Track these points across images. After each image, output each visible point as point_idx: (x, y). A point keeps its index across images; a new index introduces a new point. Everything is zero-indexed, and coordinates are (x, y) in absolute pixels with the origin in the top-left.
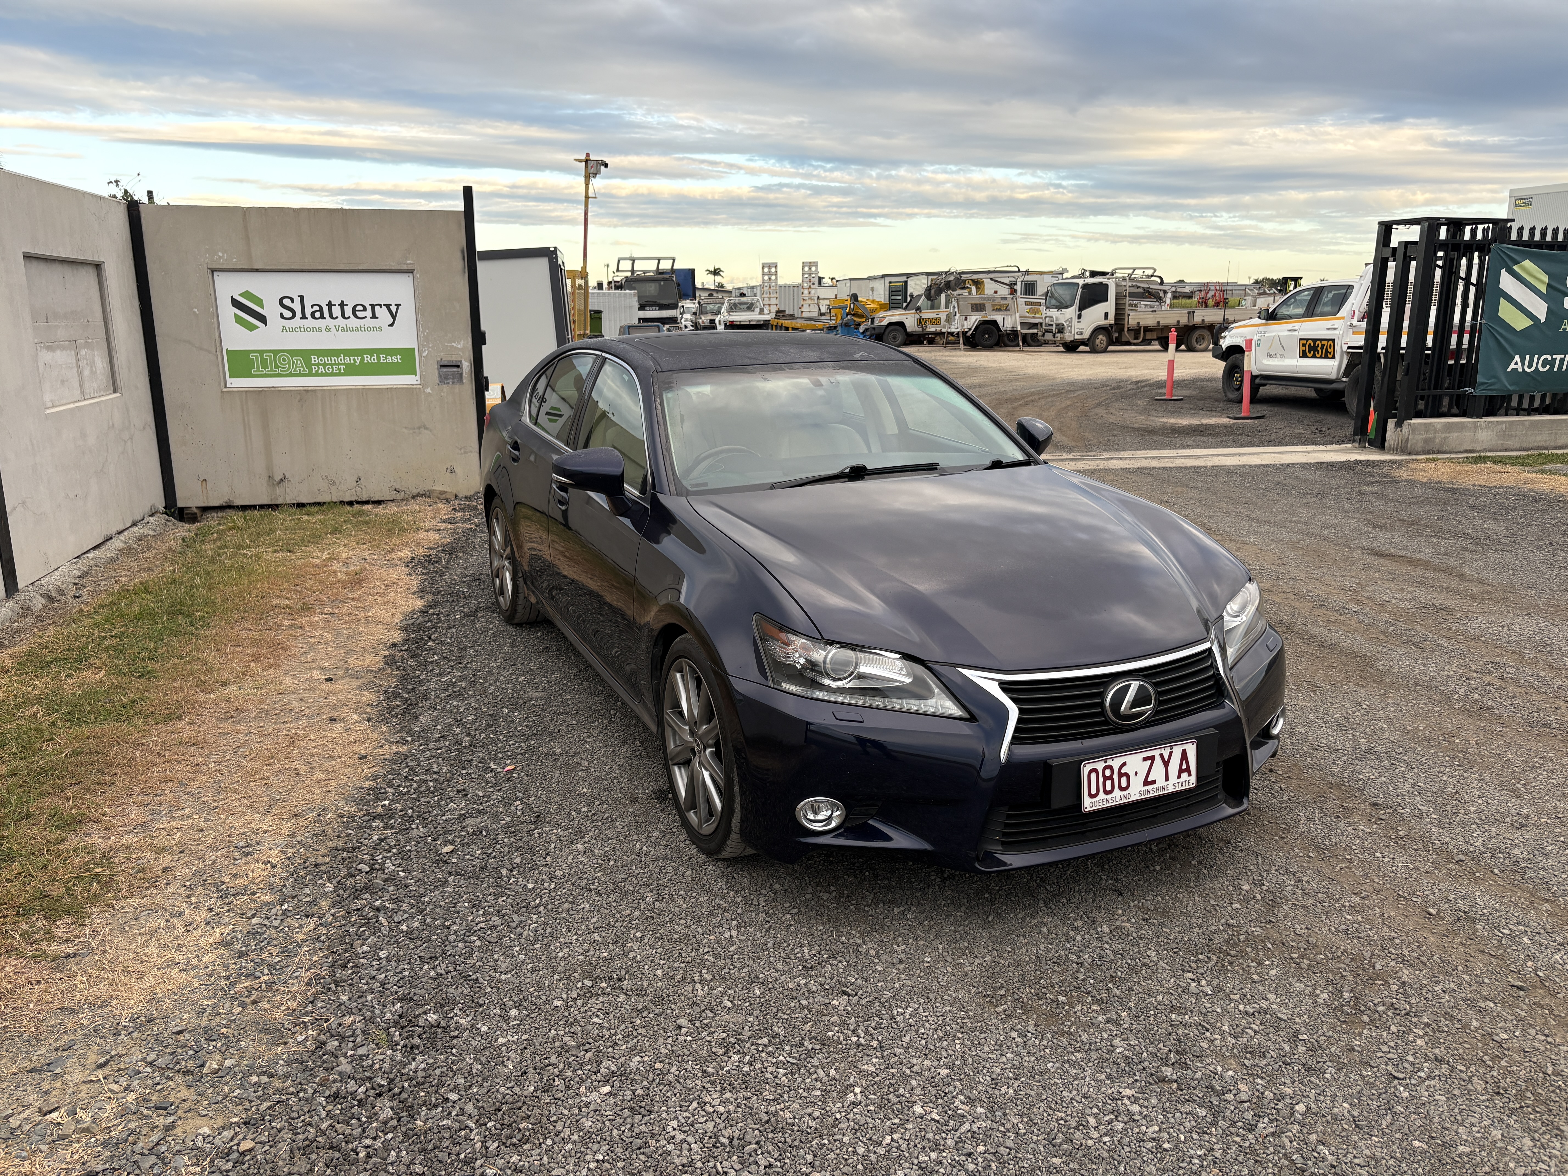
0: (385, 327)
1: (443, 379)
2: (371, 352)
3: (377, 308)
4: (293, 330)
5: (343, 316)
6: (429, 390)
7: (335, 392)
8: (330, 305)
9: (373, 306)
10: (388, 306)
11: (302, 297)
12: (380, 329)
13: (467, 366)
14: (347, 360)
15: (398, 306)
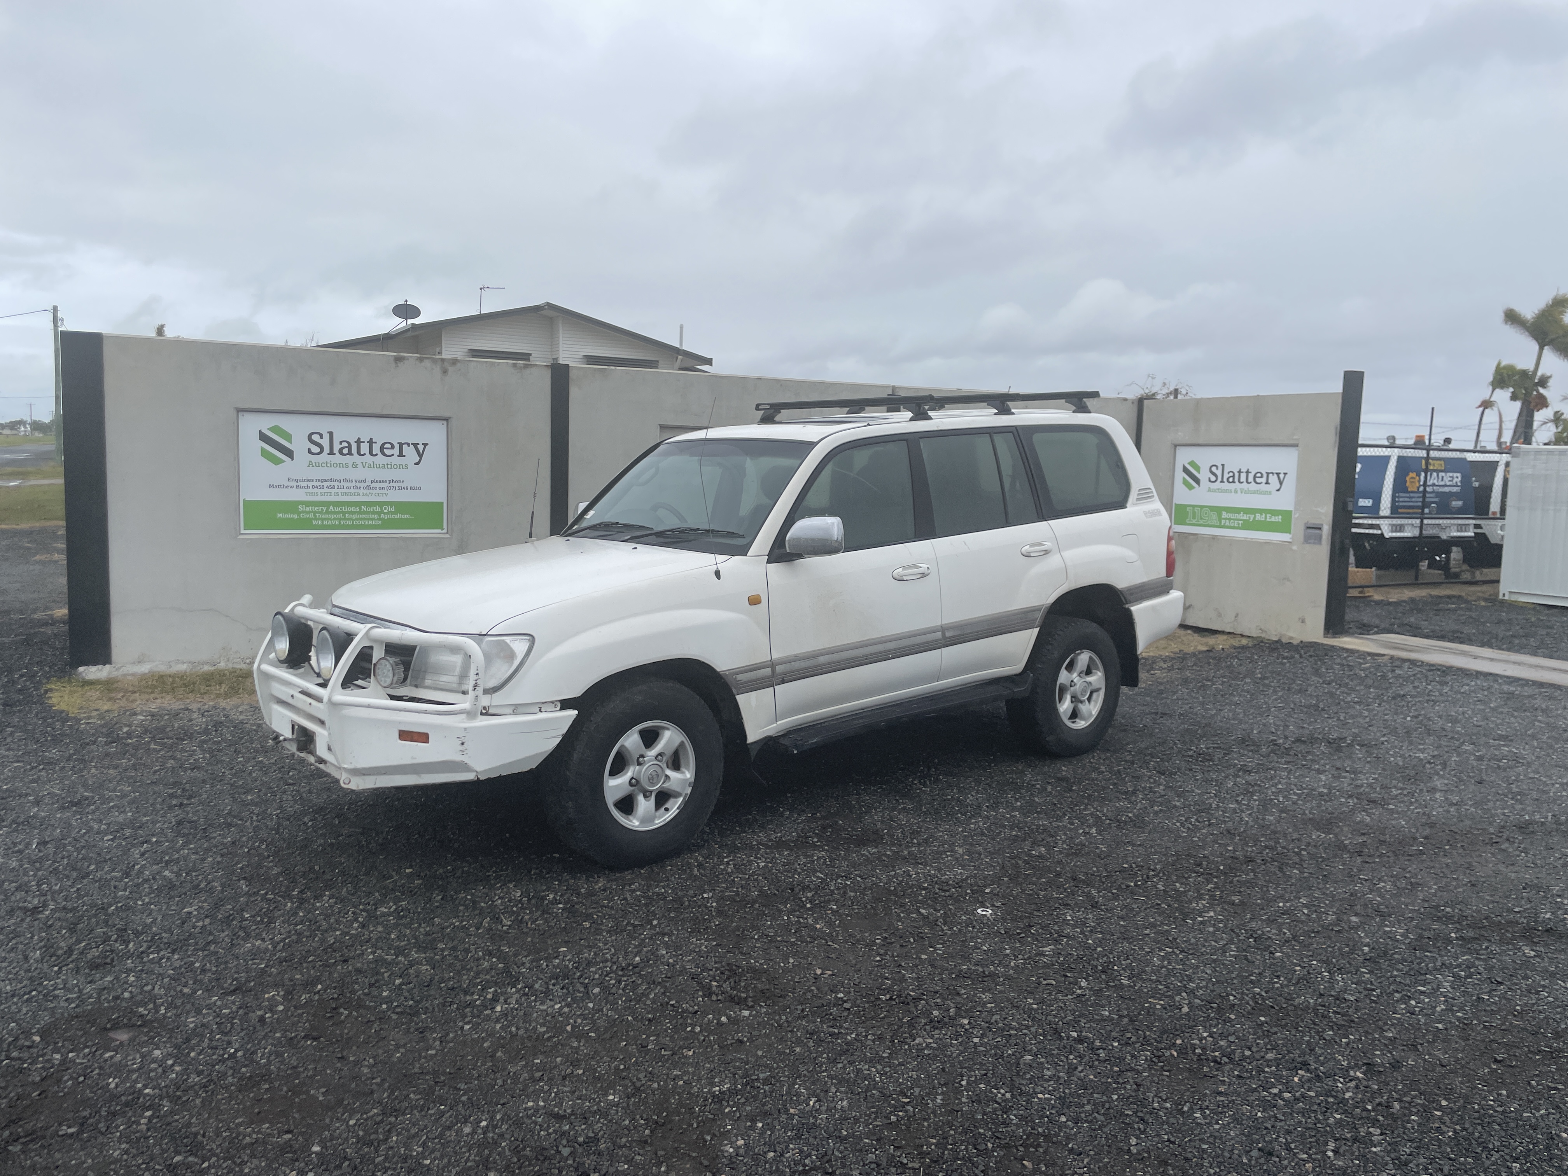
0: (1274, 491)
1: (1307, 539)
2: (1261, 511)
3: (1271, 475)
4: (1214, 491)
5: (1248, 483)
6: (1295, 548)
7: (1231, 542)
8: (1240, 472)
9: (1268, 474)
10: (1278, 474)
11: (1223, 465)
12: (1270, 493)
13: (1327, 530)
14: (1245, 518)
15: (1285, 474)
